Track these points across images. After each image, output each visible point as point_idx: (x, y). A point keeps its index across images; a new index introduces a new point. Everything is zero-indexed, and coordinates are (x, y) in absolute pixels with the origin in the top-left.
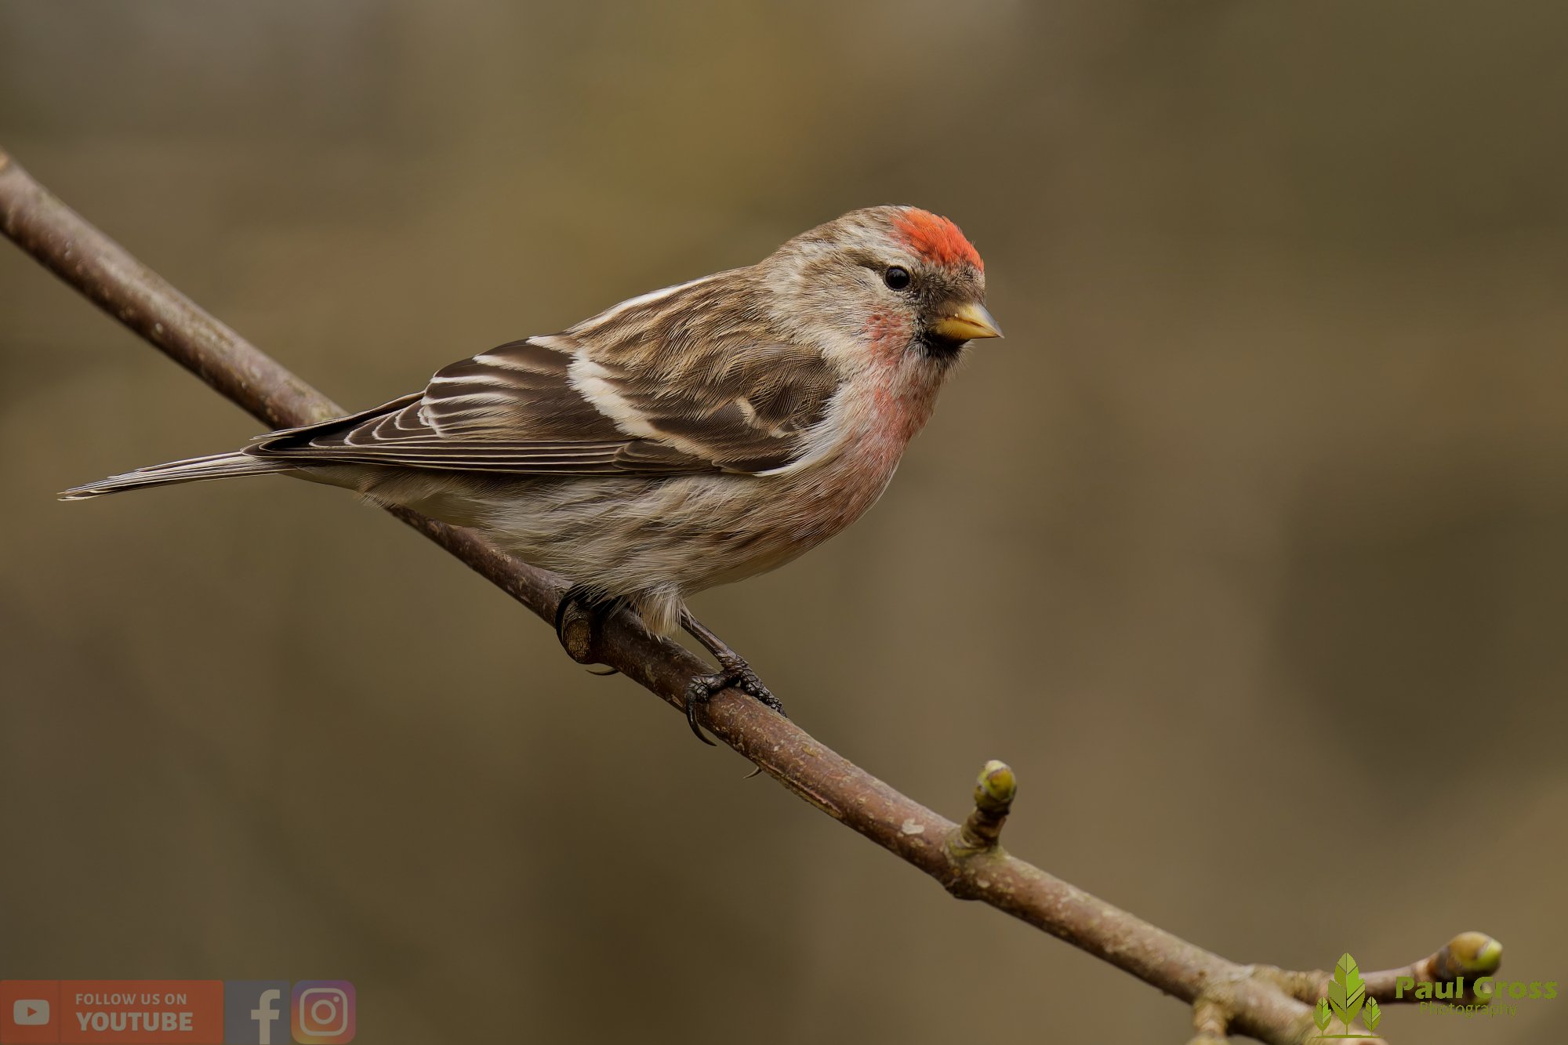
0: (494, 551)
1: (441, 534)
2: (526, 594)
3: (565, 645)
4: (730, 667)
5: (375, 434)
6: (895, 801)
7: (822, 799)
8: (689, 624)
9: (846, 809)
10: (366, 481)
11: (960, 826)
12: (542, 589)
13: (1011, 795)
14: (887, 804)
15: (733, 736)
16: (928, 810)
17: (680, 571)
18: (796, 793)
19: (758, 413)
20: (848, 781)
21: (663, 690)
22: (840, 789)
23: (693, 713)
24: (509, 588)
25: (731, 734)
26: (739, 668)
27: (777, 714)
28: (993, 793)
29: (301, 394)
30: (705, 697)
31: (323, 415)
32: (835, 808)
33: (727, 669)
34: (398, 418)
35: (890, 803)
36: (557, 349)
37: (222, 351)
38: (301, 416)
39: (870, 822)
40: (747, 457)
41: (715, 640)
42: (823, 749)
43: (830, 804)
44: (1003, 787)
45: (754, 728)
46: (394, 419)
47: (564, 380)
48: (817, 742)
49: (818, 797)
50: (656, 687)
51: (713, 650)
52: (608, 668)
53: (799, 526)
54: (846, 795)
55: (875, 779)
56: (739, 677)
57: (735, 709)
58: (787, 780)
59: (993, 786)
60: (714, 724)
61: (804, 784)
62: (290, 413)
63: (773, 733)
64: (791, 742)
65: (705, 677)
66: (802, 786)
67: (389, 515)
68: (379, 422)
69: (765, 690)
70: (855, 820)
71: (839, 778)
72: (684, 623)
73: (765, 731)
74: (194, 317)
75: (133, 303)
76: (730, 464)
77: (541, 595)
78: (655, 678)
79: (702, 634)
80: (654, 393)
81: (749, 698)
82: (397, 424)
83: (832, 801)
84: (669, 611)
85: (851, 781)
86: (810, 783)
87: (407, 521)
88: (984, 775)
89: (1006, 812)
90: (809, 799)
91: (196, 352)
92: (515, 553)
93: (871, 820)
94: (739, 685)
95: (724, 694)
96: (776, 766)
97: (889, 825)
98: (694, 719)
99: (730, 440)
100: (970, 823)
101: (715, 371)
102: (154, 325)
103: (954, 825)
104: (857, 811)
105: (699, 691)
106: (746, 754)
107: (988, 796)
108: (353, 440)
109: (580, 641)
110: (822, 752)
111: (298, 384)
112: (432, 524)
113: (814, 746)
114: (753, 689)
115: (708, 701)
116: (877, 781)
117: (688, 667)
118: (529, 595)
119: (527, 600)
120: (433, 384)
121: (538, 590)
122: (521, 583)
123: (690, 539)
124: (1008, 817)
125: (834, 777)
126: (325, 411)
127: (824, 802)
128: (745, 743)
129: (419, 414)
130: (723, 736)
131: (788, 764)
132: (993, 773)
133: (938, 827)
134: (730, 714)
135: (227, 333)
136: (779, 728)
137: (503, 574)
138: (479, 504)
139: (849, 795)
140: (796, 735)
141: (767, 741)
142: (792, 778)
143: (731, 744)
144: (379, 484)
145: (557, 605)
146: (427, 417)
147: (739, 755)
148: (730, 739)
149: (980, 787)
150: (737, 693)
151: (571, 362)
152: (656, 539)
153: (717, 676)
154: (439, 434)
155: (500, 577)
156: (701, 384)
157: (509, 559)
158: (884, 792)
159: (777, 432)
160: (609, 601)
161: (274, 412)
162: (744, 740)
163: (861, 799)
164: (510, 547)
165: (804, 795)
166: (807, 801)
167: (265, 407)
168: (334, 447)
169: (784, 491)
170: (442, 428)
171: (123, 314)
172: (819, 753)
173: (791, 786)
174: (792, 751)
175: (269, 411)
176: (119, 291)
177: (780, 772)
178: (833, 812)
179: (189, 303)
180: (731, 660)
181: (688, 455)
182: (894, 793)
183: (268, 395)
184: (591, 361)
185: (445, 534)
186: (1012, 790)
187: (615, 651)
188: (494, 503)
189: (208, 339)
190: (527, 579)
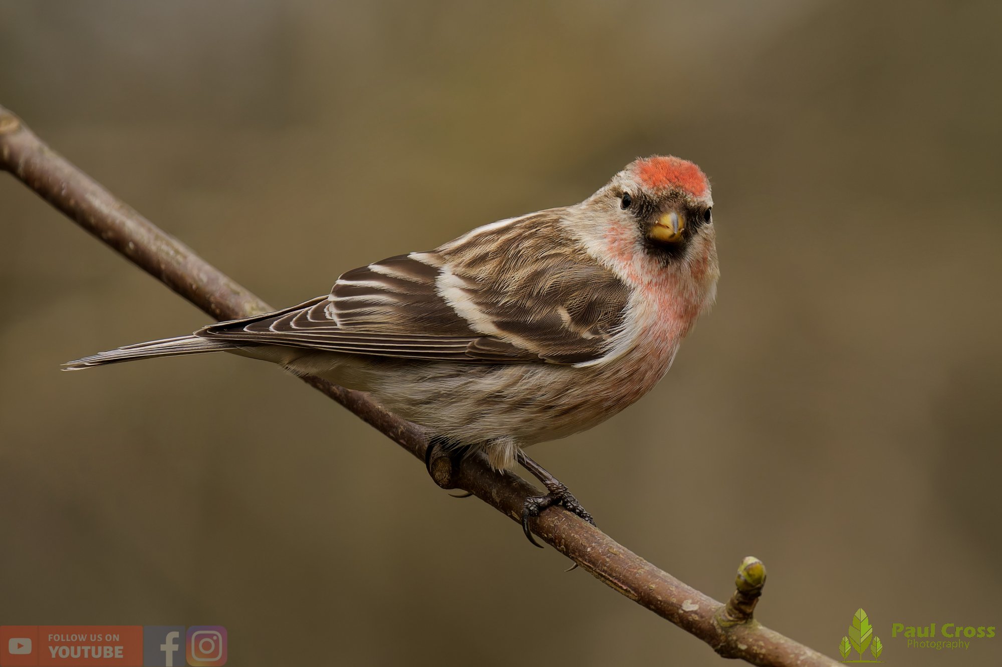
0: (380, 407)
1: (340, 395)
2: (403, 439)
3: (432, 475)
4: (554, 491)
5: (292, 324)
6: (677, 587)
7: (623, 586)
8: (524, 460)
9: (641, 593)
10: (286, 359)
11: (725, 605)
12: (415, 435)
13: (762, 583)
14: (671, 589)
15: (557, 541)
16: (701, 594)
17: (516, 429)
18: (603, 582)
19: (573, 319)
20: (642, 573)
21: (505, 508)
22: (636, 578)
23: (527, 524)
24: (392, 435)
25: (556, 539)
26: (561, 492)
27: (588, 523)
28: (749, 580)
29: (237, 293)
30: (536, 512)
31: (253, 309)
32: (633, 592)
33: (552, 493)
34: (310, 312)
35: (673, 589)
36: (430, 264)
37: (179, 263)
38: (237, 309)
39: (659, 602)
40: (564, 353)
41: (542, 472)
42: (623, 550)
43: (629, 589)
44: (756, 577)
45: (573, 535)
46: (307, 313)
47: (433, 288)
48: (619, 545)
49: (620, 585)
50: (500, 506)
51: (542, 479)
52: (465, 492)
53: (606, 399)
54: (641, 582)
55: (663, 571)
56: (561, 498)
57: (557, 521)
58: (597, 572)
59: (749, 575)
60: (543, 532)
61: (610, 575)
62: (228, 308)
63: (587, 538)
64: (600, 544)
65: (536, 498)
66: (608, 577)
67: (302, 382)
68: (296, 315)
69: (580, 508)
70: (648, 601)
71: (636, 570)
72: (520, 460)
73: (581, 537)
74: (157, 238)
75: (112, 228)
76: (552, 357)
77: (414, 440)
78: (500, 499)
79: (533, 467)
80: (498, 302)
81: (569, 513)
82: (309, 317)
83: (630, 587)
84: (508, 452)
85: (645, 572)
86: (614, 575)
87: (315, 385)
88: (742, 567)
89: (759, 594)
90: (613, 586)
91: (159, 263)
92: (395, 411)
93: (659, 600)
94: (561, 503)
95: (550, 510)
96: (589, 562)
97: (672, 604)
98: (527, 528)
99: (553, 339)
100: (732, 603)
101: (540, 285)
102: (127, 245)
103: (721, 605)
104: (649, 594)
105: (531, 508)
106: (566, 554)
107: (746, 583)
108: (276, 328)
109: (443, 473)
110: (622, 552)
111: (234, 286)
112: (334, 388)
113: (617, 547)
114: (571, 507)
115: (538, 515)
116: (663, 573)
117: (525, 491)
118: (406, 439)
119: (405, 443)
120: (338, 285)
121: (412, 435)
122: (400, 431)
123: (523, 407)
124: (759, 598)
125: (633, 570)
126: (254, 306)
127: (625, 588)
128: (566, 546)
129: (325, 310)
130: (549, 541)
131: (598, 561)
132: (749, 565)
133: (708, 606)
134: (555, 525)
135: (181, 248)
136: (591, 534)
137: (386, 424)
138: (370, 374)
139: (643, 583)
140: (604, 540)
141: (582, 544)
142: (601, 571)
143: (555, 547)
144: (295, 360)
145: (427, 446)
146: (332, 313)
147: (561, 554)
148: (554, 543)
149: (739, 576)
150: (560, 510)
151: (439, 274)
152: (497, 407)
153: (544, 498)
154: (339, 326)
155: (384, 426)
156: (530, 295)
157: (390, 414)
158: (669, 580)
159: (587, 335)
160: (462, 447)
161: (217, 307)
162: (565, 543)
163: (652, 586)
164: (392, 406)
165: (610, 583)
166: (612, 588)
167: (210, 303)
168: (261, 333)
169: (594, 377)
170: (341, 321)
171: (104, 235)
172: (620, 552)
173: (599, 576)
174: (600, 551)
175: (213, 306)
176: (102, 219)
177: (592, 566)
178: (630, 595)
179: (153, 227)
180: (555, 486)
181: (521, 349)
182: (676, 581)
183: (212, 295)
184: (454, 274)
185: (343, 396)
186: (763, 577)
187: (470, 480)
188: (380, 373)
189: (168, 254)
190: (404, 427)
